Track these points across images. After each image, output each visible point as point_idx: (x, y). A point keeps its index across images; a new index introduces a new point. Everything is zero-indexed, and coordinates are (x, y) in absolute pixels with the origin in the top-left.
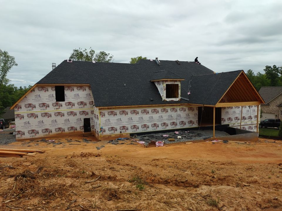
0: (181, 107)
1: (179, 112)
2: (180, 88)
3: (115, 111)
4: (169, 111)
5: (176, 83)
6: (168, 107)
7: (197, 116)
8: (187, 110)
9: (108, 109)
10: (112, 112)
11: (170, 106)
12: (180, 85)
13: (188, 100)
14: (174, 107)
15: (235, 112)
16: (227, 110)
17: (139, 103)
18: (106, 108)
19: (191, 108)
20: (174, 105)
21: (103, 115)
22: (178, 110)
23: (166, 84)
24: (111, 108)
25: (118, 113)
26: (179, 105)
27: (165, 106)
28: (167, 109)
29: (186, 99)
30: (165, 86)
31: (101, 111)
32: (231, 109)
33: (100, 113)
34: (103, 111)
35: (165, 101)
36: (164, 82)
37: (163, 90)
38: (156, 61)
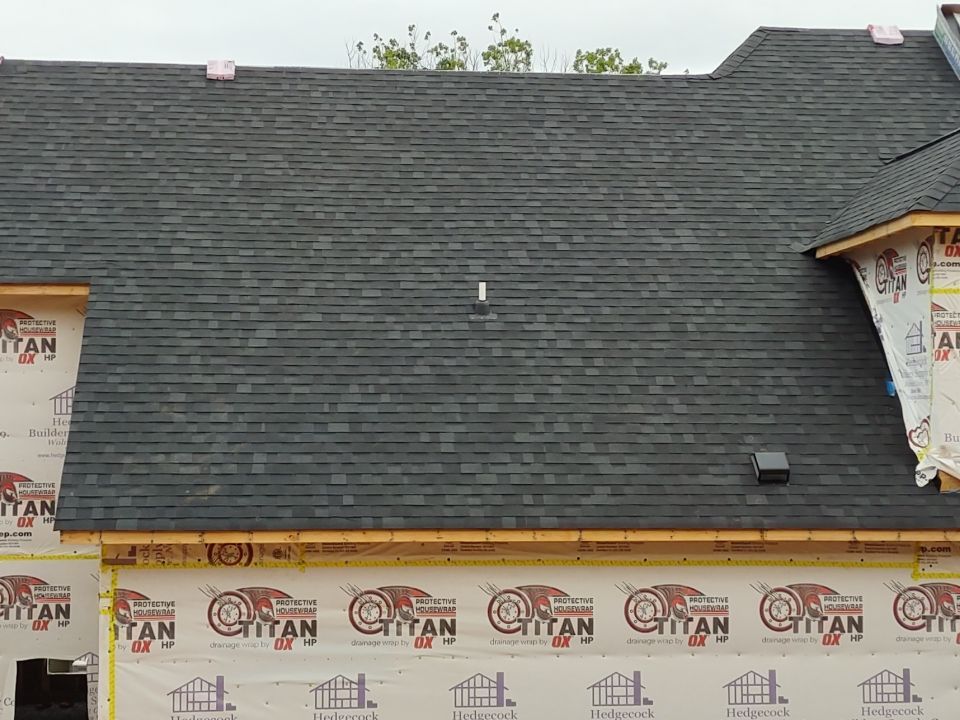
3: (298, 585)
9: (216, 556)
10: (259, 598)
17: (601, 496)
18: (184, 548)
21: (147, 630)
24: (247, 554)
25: (332, 615)
30: (954, 304)
31: (129, 580)
33: (121, 599)
34: (155, 585)
35: (945, 487)
36: (939, 256)
37: (927, 354)
38: (944, 45)
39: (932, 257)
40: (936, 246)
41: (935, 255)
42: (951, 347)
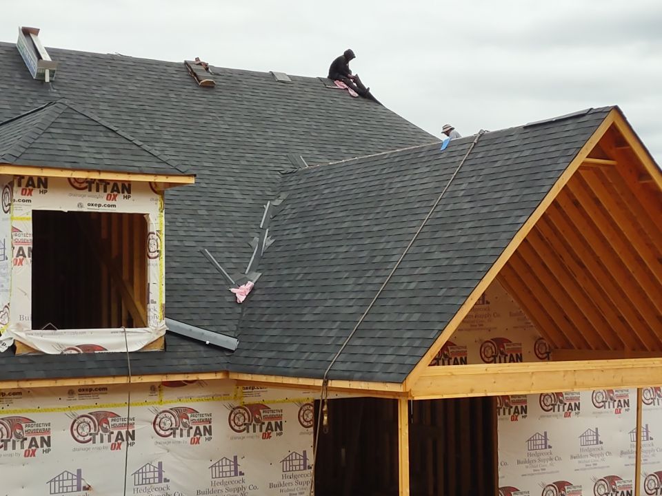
0: (172, 400)
1: (147, 446)
2: (157, 243)
4: (61, 437)
5: (123, 206)
6: (53, 403)
7: (309, 476)
8: (220, 426)
11: (71, 392)
12: (157, 223)
13: (232, 343)
14: (104, 404)
15: (598, 442)
16: (535, 422)
19: (255, 409)
20: (103, 389)
22: (143, 429)
23: (34, 212)
26: (153, 388)
27: (18, 393)
28: (38, 418)
29: (210, 337)
30: (27, 228)
32: (567, 415)
35: (19, 351)
36: (17, 195)
37: (8, 261)
38: (23, 54)
39: (12, 195)
40: (15, 188)
41: (14, 194)
42: (25, 256)
